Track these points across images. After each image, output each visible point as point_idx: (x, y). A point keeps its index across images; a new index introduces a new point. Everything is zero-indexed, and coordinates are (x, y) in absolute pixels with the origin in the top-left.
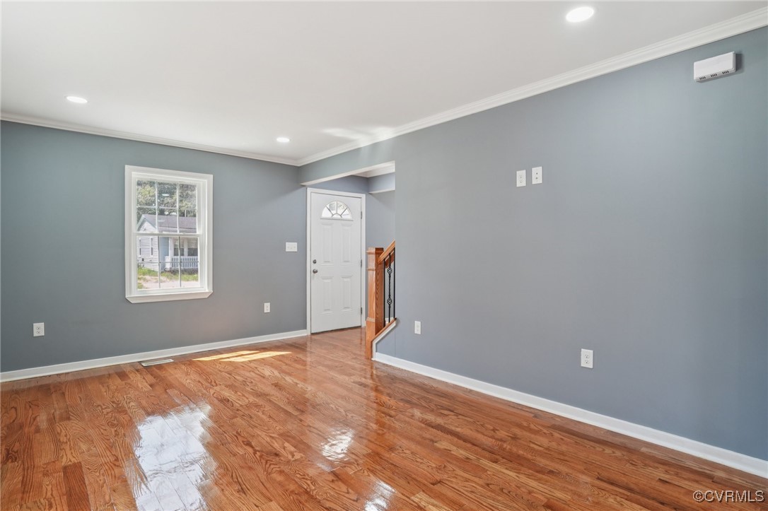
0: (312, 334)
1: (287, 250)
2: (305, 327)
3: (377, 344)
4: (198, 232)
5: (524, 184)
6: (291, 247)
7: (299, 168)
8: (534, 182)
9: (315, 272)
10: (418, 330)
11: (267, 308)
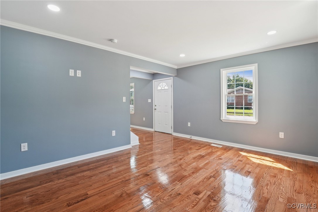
6: (150, 101)
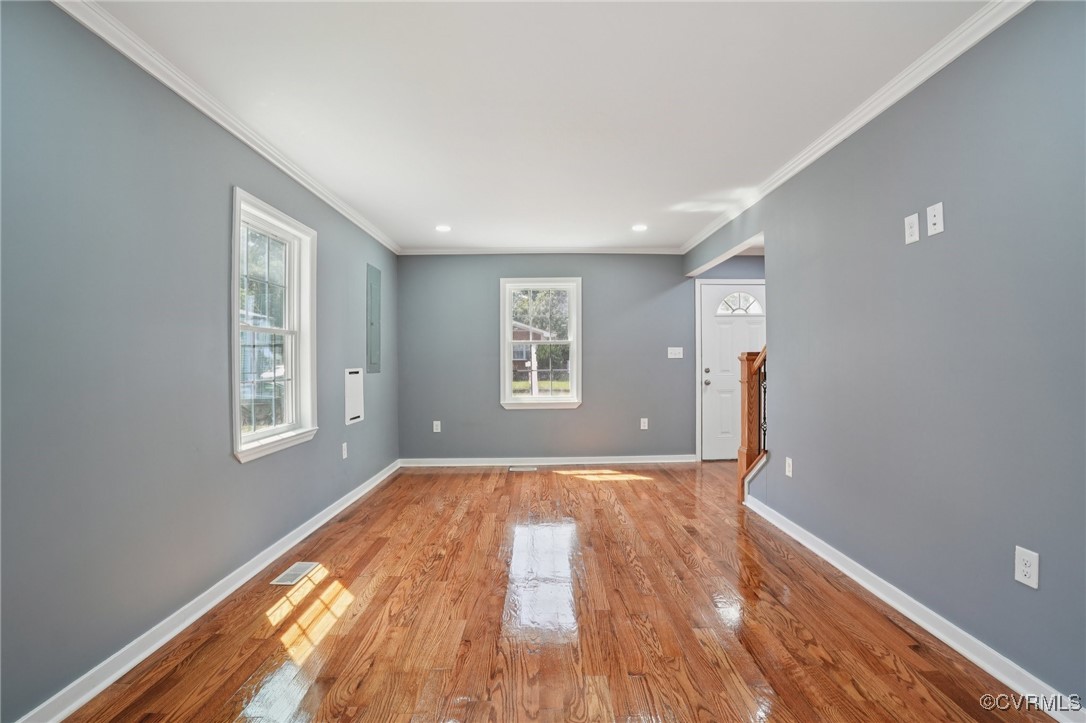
0: (704, 461)
1: (670, 356)
2: (693, 451)
3: (750, 482)
4: (570, 339)
5: (916, 238)
6: (675, 353)
7: (683, 256)
8: (931, 232)
9: (707, 383)
10: (789, 472)
11: (644, 424)
